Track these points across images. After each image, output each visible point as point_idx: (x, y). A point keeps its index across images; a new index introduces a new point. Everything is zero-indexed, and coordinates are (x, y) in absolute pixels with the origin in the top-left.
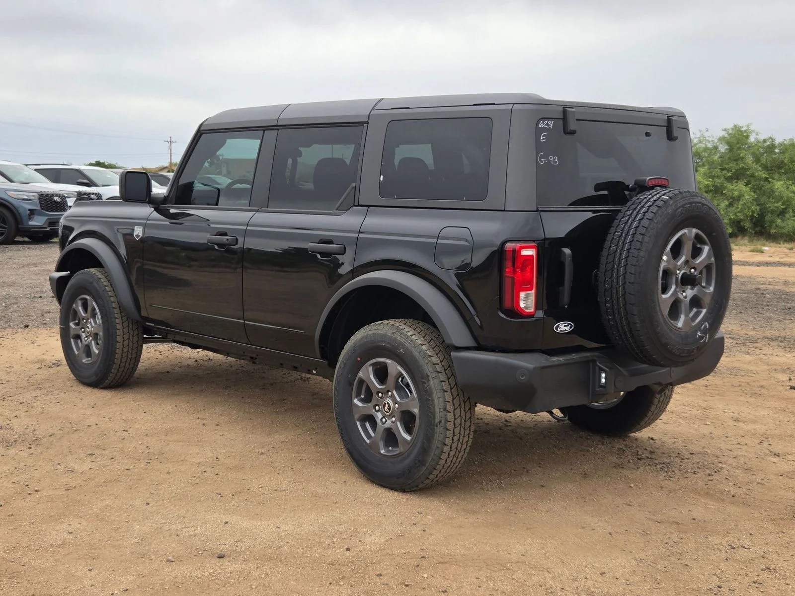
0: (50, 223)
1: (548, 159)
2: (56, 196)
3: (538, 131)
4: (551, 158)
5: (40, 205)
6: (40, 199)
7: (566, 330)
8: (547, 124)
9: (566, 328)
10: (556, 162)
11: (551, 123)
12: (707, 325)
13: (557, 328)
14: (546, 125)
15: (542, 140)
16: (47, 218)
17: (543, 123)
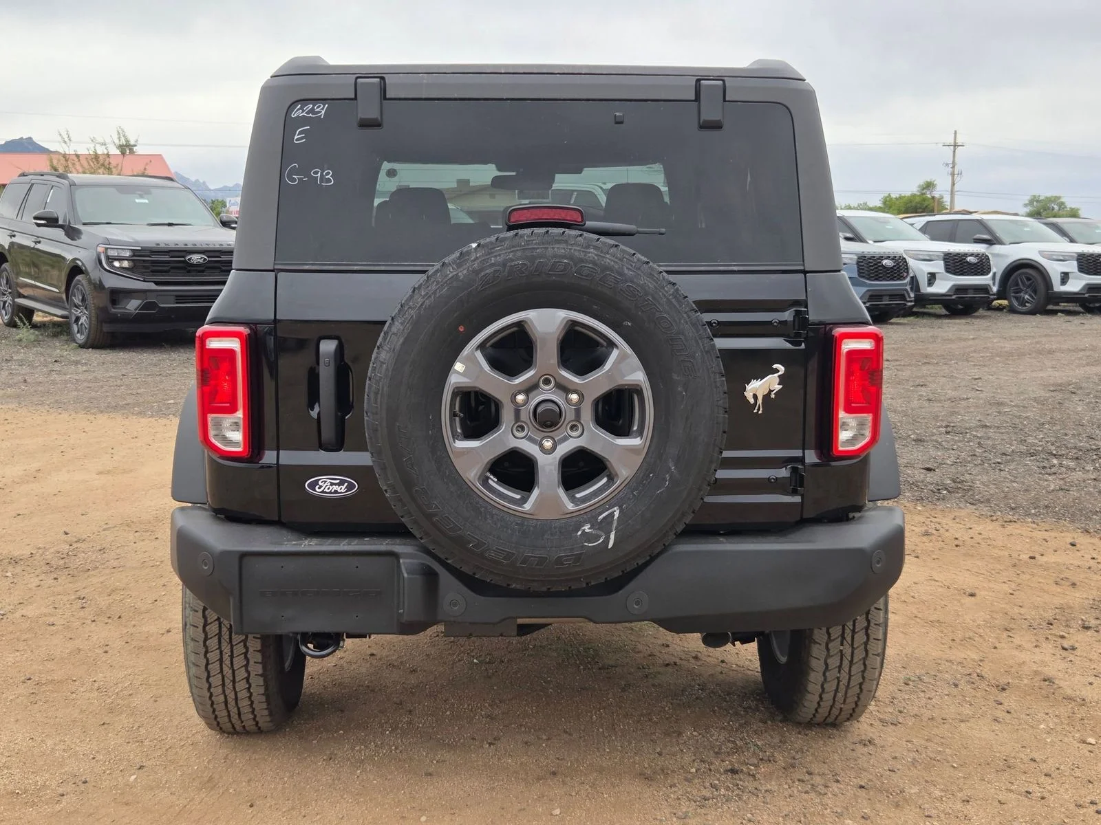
0: (871, 296)
1: (308, 176)
2: (888, 258)
3: (289, 125)
4: (316, 173)
5: (858, 271)
6: (858, 263)
7: (336, 492)
8: (312, 111)
9: (335, 488)
10: (329, 180)
11: (322, 110)
12: (617, 514)
13: (313, 486)
14: (308, 113)
15: (297, 140)
16: (866, 289)
17: (301, 108)
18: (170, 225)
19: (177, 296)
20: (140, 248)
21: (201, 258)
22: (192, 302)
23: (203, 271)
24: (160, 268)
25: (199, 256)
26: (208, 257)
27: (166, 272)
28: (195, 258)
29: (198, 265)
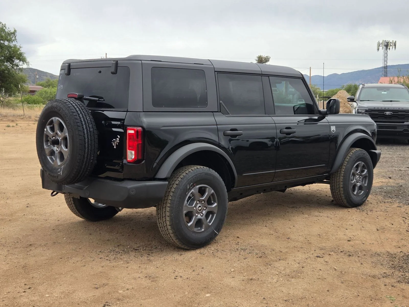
18: (391, 101)
19: (379, 126)
20: (368, 109)
21: (390, 113)
22: (384, 129)
23: (391, 118)
24: (374, 116)
25: (389, 112)
26: (393, 113)
27: (377, 117)
28: (388, 113)
29: (389, 116)
